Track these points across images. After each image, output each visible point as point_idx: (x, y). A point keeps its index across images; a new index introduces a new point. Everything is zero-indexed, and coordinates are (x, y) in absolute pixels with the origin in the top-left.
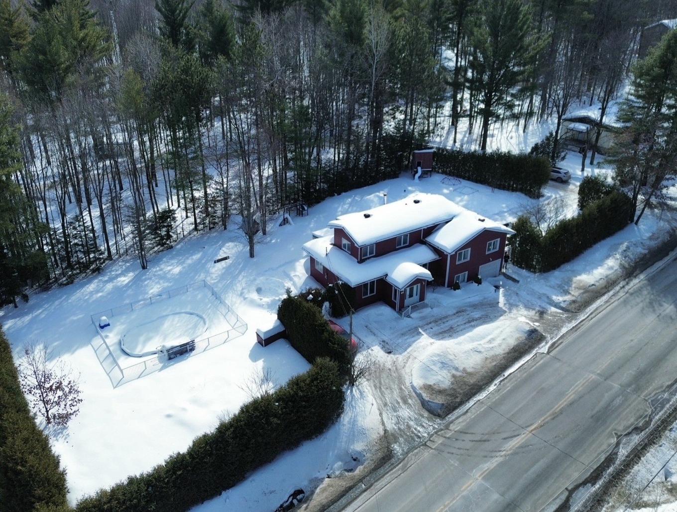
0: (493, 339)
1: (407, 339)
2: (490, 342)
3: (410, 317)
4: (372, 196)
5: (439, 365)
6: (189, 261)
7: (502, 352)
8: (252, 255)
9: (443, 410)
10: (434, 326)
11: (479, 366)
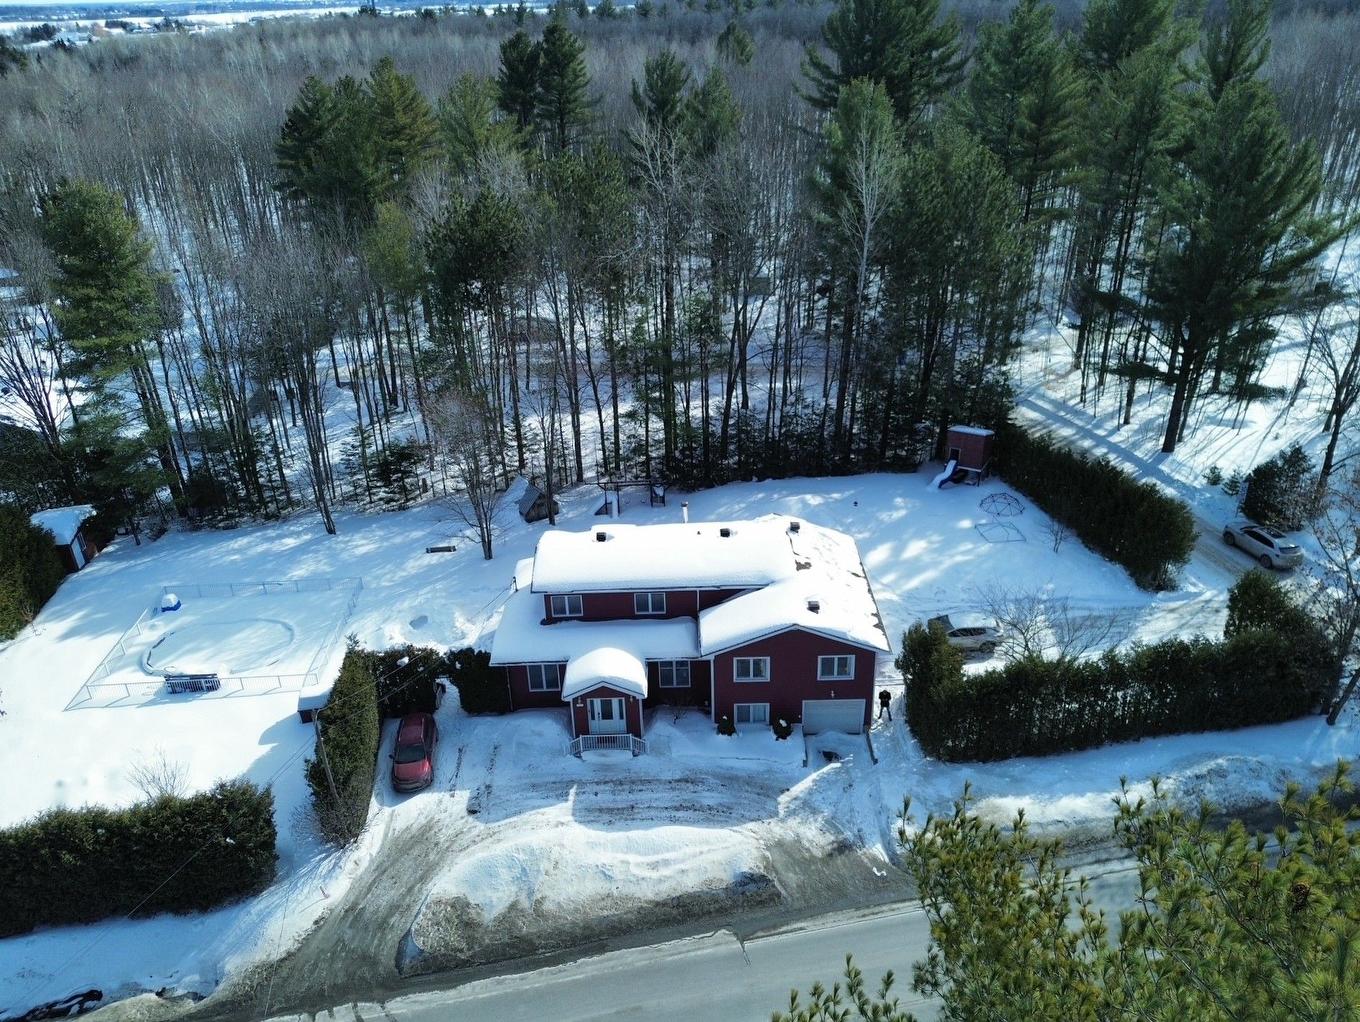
0: (666, 863)
1: (532, 798)
2: (654, 866)
3: (580, 757)
4: (794, 499)
5: (517, 871)
6: (398, 540)
7: (650, 896)
8: (488, 555)
9: (414, 962)
10: (604, 791)
11: (572, 906)
